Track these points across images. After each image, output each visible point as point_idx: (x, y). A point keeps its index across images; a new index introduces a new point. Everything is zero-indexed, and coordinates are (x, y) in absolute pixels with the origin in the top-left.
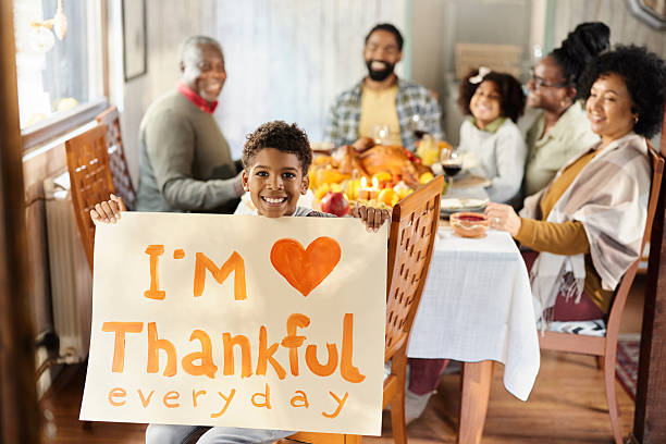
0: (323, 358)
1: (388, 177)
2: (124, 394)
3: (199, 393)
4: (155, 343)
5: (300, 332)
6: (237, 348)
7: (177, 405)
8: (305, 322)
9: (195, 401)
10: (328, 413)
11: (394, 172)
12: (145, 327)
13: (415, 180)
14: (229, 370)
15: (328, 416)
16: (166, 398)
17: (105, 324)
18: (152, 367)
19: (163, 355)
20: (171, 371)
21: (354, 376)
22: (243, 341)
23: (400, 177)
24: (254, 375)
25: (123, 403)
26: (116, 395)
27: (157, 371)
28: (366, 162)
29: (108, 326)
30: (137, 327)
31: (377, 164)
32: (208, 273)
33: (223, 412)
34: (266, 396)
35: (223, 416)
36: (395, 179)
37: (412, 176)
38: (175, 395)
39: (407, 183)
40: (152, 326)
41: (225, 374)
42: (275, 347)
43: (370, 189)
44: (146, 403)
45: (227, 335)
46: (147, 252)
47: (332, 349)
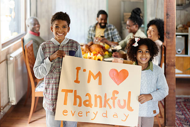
0: (122, 103)
1: (96, 53)
2: (67, 112)
3: (88, 112)
4: (76, 97)
5: (116, 95)
6: (98, 99)
7: (82, 116)
8: (117, 93)
9: (87, 115)
10: (123, 120)
11: (98, 51)
12: (74, 91)
13: (103, 54)
14: (96, 106)
15: (123, 121)
16: (79, 113)
17: (62, 90)
18: (75, 104)
19: (78, 100)
20: (80, 105)
21: (131, 109)
22: (100, 97)
23: (99, 53)
24: (103, 107)
25: (67, 115)
26: (65, 112)
27: (76, 105)
28: (91, 49)
29: (63, 90)
30: (71, 91)
31: (93, 49)
32: (92, 77)
33: (94, 118)
34: (106, 114)
35: (94, 119)
36: (98, 53)
37: (102, 52)
38: (81, 113)
39: (101, 54)
40: (75, 91)
41: (95, 107)
42: (109, 99)
43: (91, 56)
44: (73, 115)
45: (95, 95)
46: (76, 69)
47: (125, 101)
